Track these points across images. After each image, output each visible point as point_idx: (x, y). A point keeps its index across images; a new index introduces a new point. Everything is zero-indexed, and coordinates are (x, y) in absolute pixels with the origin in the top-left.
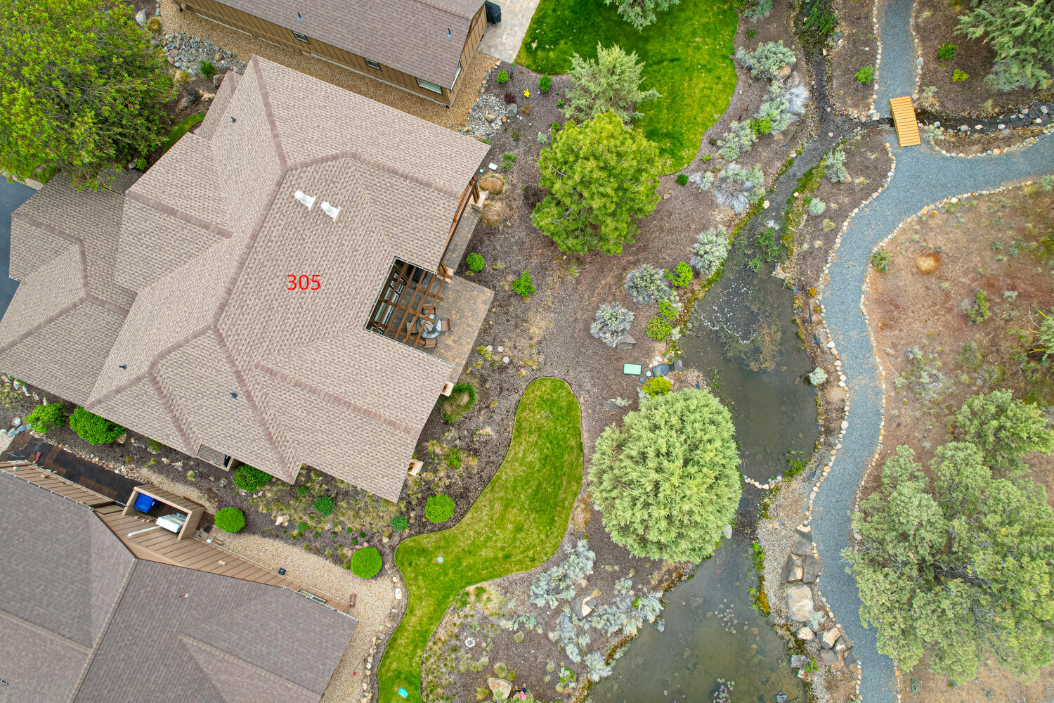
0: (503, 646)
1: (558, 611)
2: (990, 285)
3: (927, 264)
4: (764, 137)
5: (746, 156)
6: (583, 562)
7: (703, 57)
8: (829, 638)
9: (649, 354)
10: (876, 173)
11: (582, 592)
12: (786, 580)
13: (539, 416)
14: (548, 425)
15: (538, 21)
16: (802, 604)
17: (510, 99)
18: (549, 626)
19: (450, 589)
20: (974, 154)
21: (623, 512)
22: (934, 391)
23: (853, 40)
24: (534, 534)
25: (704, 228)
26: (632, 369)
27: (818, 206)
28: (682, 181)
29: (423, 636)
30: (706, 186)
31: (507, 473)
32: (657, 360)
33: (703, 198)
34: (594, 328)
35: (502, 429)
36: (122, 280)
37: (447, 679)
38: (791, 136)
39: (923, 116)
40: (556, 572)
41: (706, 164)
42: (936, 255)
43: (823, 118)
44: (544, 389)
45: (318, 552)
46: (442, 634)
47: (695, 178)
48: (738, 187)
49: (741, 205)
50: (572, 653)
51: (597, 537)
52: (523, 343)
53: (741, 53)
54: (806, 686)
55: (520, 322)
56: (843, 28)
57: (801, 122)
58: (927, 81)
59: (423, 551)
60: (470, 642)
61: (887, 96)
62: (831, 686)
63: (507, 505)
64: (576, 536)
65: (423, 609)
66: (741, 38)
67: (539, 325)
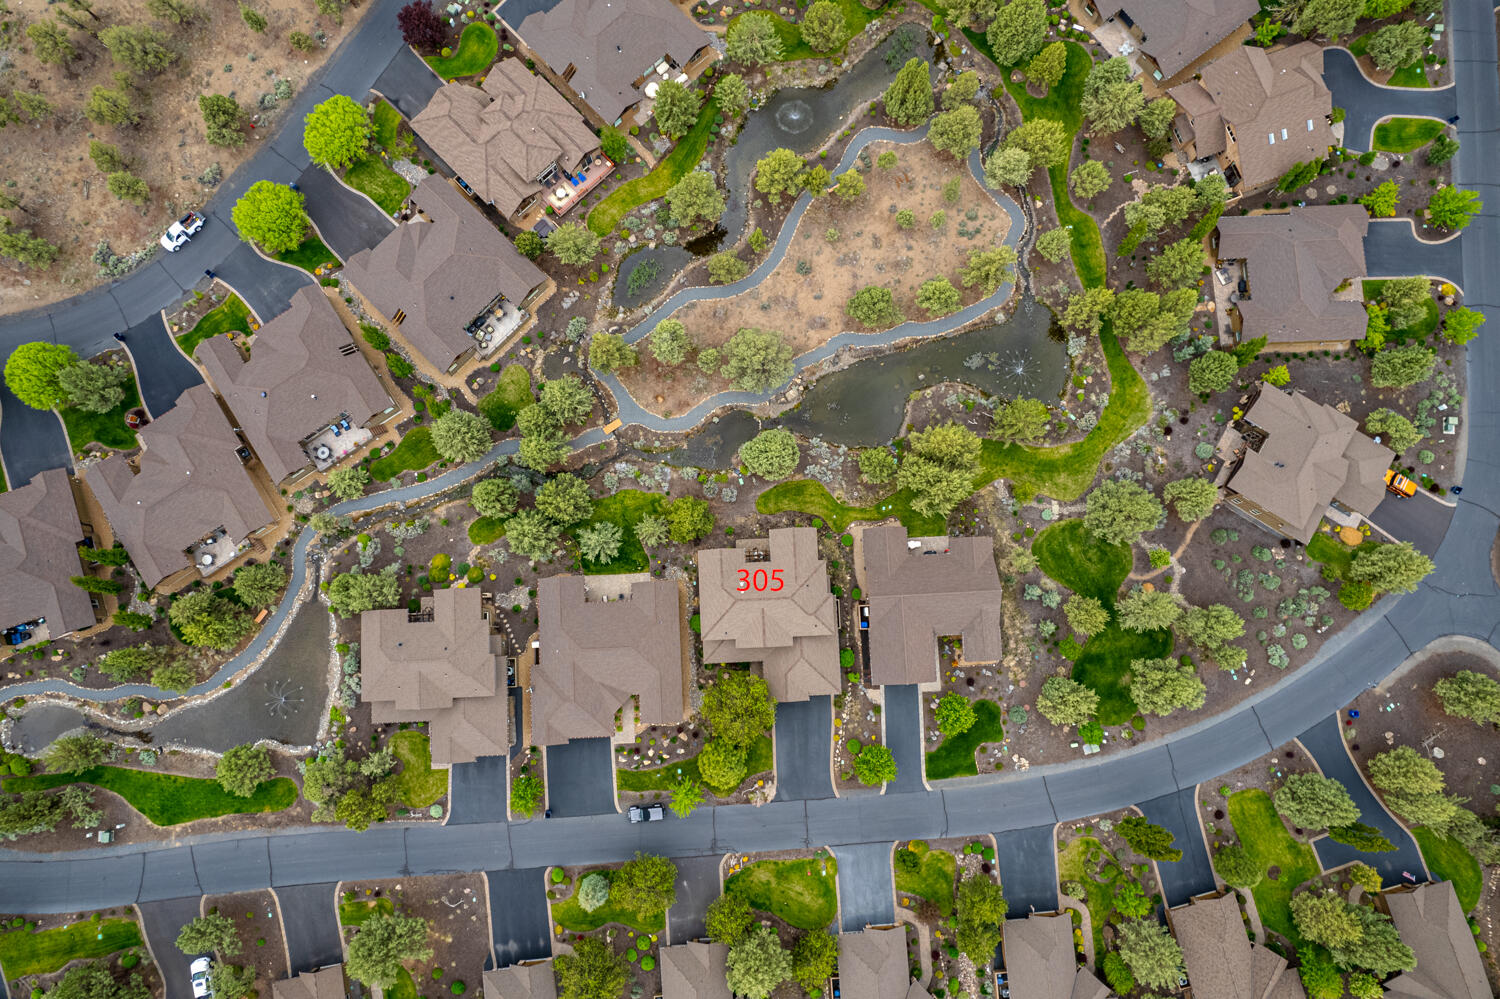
0: (852, 483)
1: (832, 470)
2: (659, 376)
3: (660, 400)
4: (641, 472)
5: (652, 476)
6: (811, 469)
7: (618, 506)
8: (799, 381)
9: (734, 478)
10: (635, 429)
11: (822, 465)
12: (788, 402)
13: (771, 505)
14: (773, 501)
15: (630, 571)
16: (792, 394)
17: (664, 567)
18: (838, 471)
19: (843, 509)
20: (615, 399)
21: (789, 463)
22: (704, 381)
23: (589, 456)
24: (811, 490)
25: (682, 478)
26: (741, 482)
27: (657, 444)
28: (668, 493)
29: (862, 510)
30: (667, 485)
31: (795, 507)
32: (734, 475)
33: (672, 483)
34: (734, 500)
35: (781, 517)
36: (791, 643)
37: (871, 496)
38: (634, 463)
39: (607, 421)
40: (819, 476)
41: (659, 486)
42: (656, 398)
43: (622, 454)
44: (762, 508)
45: (853, 560)
46: (858, 505)
47: (666, 489)
48: (664, 474)
49: (668, 470)
50: (841, 460)
51: (801, 468)
52: (749, 523)
53: (613, 493)
54: (817, 381)
55: (742, 527)
56: (586, 461)
57: (627, 462)
58: (595, 424)
59: (835, 523)
60: (856, 494)
61: (606, 437)
62: (814, 373)
63: (806, 503)
64: (805, 475)
65: (853, 515)
66: (606, 495)
67: (741, 520)
